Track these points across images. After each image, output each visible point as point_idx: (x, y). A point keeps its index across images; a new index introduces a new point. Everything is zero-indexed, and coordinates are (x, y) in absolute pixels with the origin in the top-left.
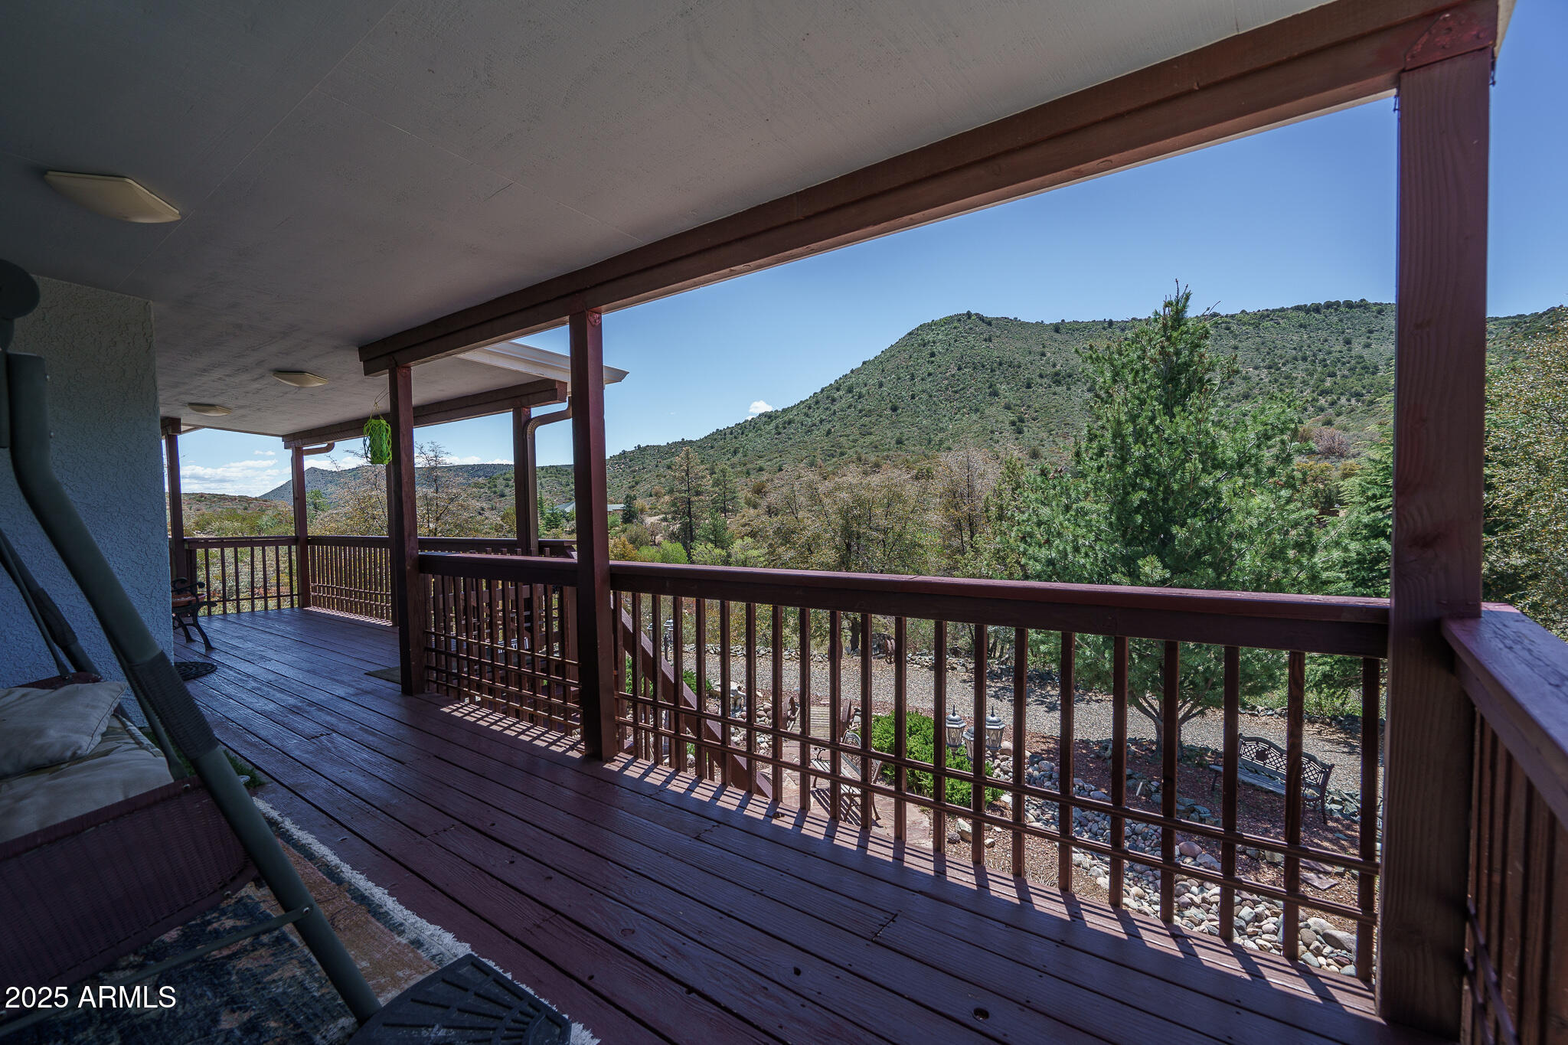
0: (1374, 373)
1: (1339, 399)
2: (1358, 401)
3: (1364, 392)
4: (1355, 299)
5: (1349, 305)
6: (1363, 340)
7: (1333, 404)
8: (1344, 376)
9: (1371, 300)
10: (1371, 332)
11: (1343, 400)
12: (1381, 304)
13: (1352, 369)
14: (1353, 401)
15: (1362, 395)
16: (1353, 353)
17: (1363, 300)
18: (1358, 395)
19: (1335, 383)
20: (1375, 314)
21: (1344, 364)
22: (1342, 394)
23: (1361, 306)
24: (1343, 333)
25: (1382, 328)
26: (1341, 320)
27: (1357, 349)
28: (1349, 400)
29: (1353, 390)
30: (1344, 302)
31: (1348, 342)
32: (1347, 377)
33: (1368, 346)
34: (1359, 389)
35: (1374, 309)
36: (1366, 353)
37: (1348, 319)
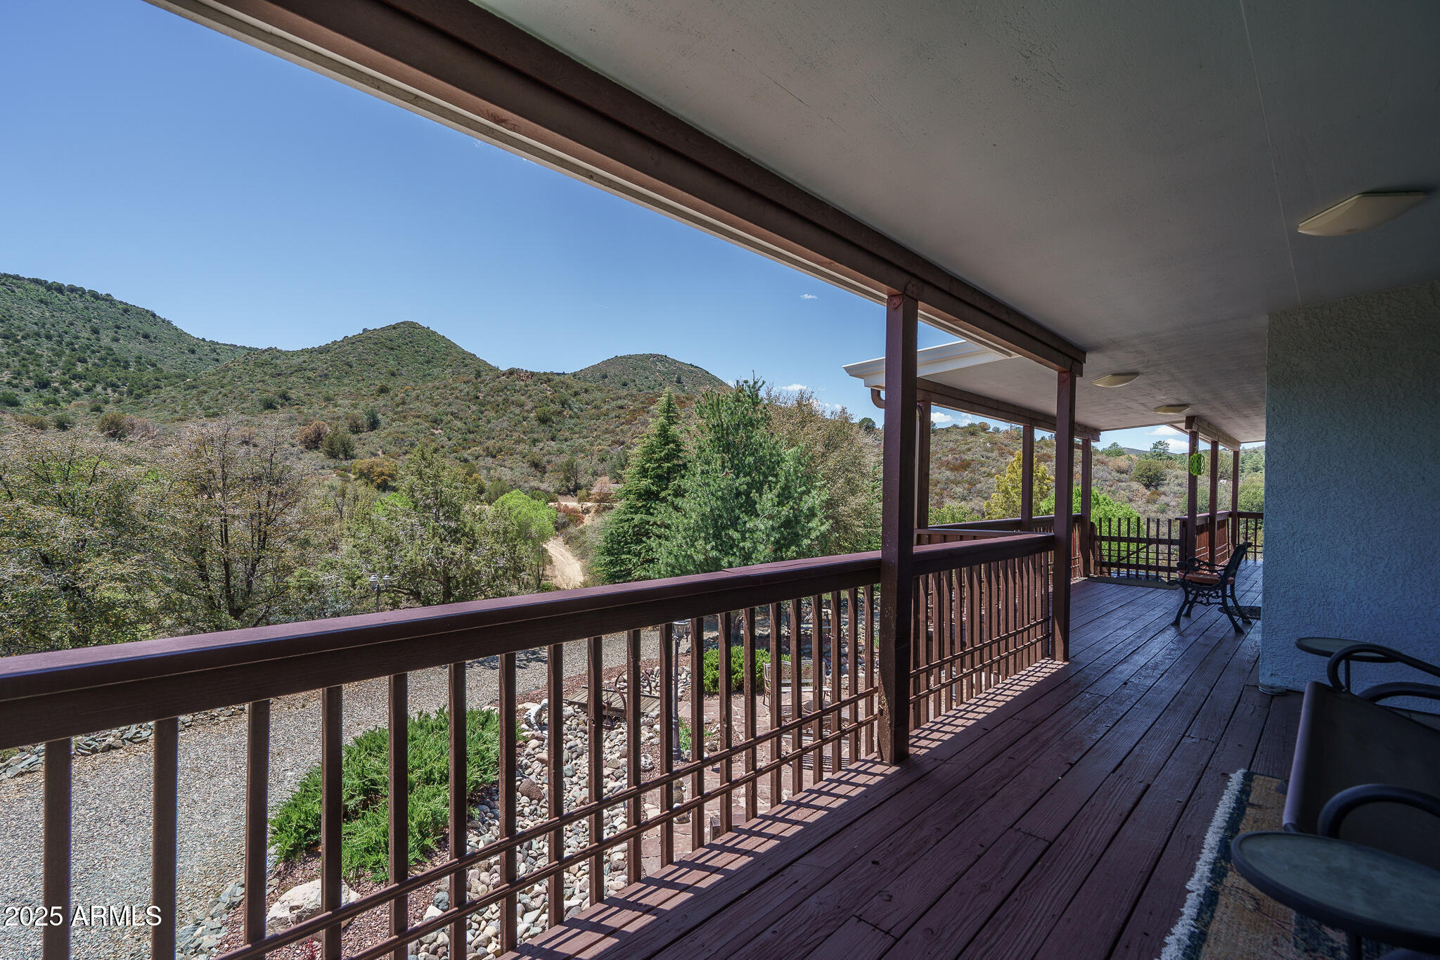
0: (125, 368)
1: (94, 386)
2: (114, 391)
3: (120, 384)
4: (102, 291)
5: (95, 296)
6: (111, 334)
7: (88, 390)
8: (95, 364)
9: (117, 297)
10: (118, 327)
11: (99, 388)
12: (126, 304)
13: (103, 359)
14: (109, 390)
15: (118, 387)
16: (102, 343)
17: (108, 295)
18: (114, 386)
19: (87, 369)
20: (121, 311)
21: (93, 352)
22: (97, 382)
23: (107, 300)
24: (90, 321)
25: (129, 327)
26: (87, 308)
27: (106, 341)
28: (105, 389)
29: (109, 380)
30: (89, 291)
31: (96, 331)
32: (98, 366)
33: (117, 340)
34: (115, 380)
35: (120, 306)
36: (114, 346)
37: (94, 309)
